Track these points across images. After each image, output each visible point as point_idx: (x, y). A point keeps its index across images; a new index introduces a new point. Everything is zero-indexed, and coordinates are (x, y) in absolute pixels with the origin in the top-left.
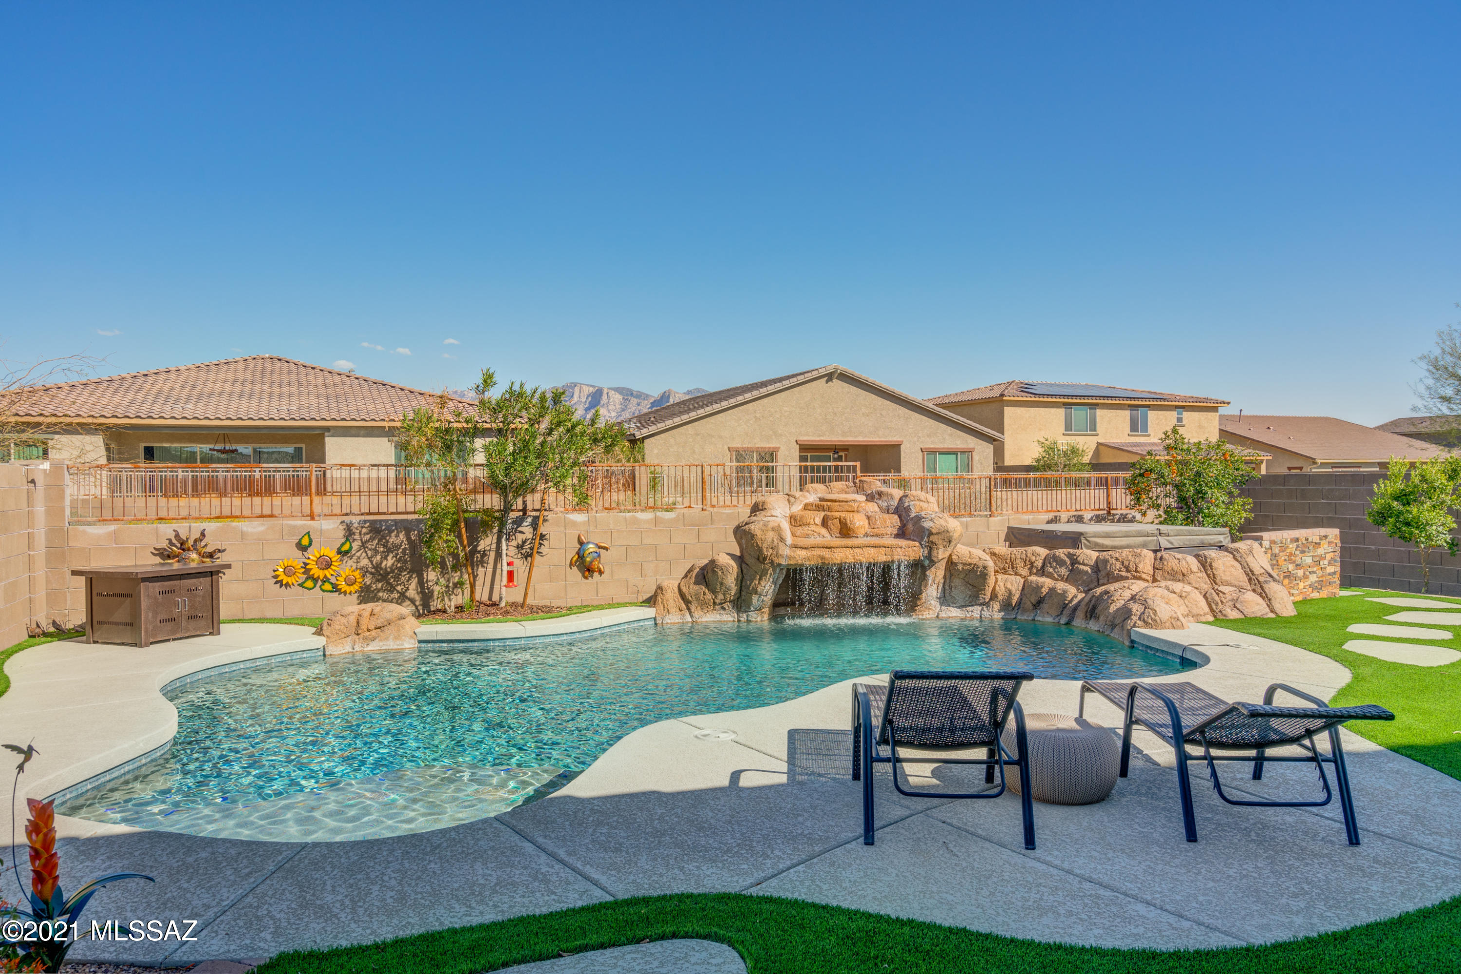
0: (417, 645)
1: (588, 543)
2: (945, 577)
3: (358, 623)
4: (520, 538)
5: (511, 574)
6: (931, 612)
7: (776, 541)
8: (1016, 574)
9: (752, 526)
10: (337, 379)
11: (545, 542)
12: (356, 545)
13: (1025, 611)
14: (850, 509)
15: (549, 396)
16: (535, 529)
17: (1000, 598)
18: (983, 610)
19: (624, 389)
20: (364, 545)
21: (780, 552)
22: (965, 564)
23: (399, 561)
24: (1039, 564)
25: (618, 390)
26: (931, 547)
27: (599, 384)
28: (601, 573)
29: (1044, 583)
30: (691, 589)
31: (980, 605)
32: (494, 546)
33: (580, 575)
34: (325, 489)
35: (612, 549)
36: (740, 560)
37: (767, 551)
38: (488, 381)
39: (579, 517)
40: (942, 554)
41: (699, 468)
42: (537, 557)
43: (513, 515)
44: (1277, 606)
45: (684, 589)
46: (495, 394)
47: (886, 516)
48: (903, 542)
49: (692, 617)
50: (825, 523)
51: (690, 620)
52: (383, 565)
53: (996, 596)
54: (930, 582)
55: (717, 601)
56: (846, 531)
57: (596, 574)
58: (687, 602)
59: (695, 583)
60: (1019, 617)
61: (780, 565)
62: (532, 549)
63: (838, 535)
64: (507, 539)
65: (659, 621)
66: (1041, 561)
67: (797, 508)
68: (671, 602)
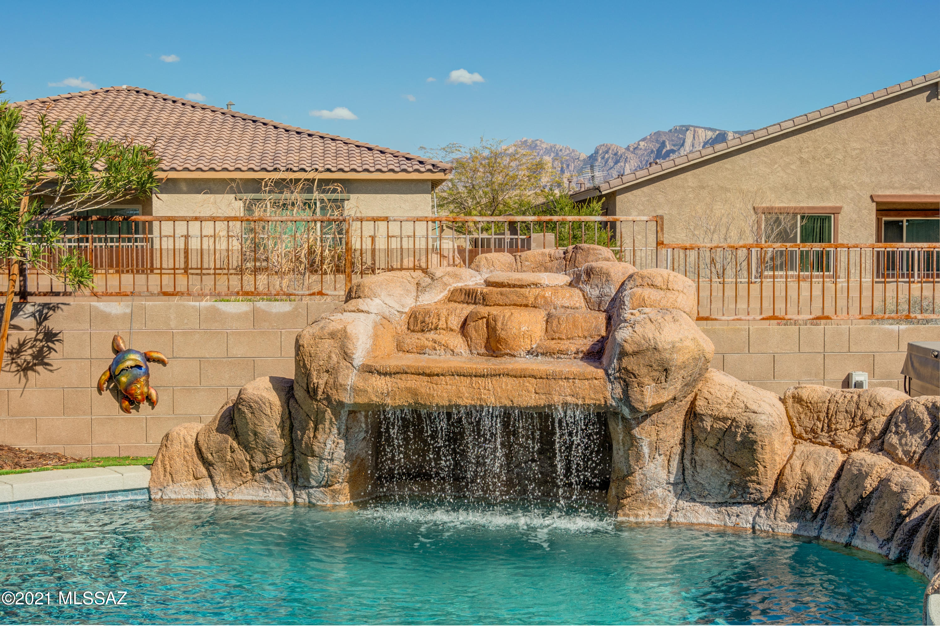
1: (129, 351)
2: (683, 442)
6: (654, 512)
7: (334, 358)
8: (833, 444)
11: (57, 346)
13: (836, 523)
14: (520, 301)
17: (791, 491)
18: (758, 514)
21: (341, 380)
22: (717, 419)
24: (878, 425)
28: (152, 403)
29: (872, 466)
30: (212, 440)
31: (755, 503)
33: (117, 404)
35: (173, 363)
37: (319, 377)
42: (43, 371)
45: (203, 442)
47: (585, 315)
48: (590, 369)
49: (216, 490)
50: (465, 327)
51: (212, 495)
53: (784, 490)
54: (646, 450)
55: (256, 465)
57: (145, 405)
58: (207, 463)
59: (218, 430)
60: (824, 536)
61: (341, 404)
62: (35, 356)
63: (483, 351)
65: (156, 494)
66: (883, 419)
68: (178, 463)
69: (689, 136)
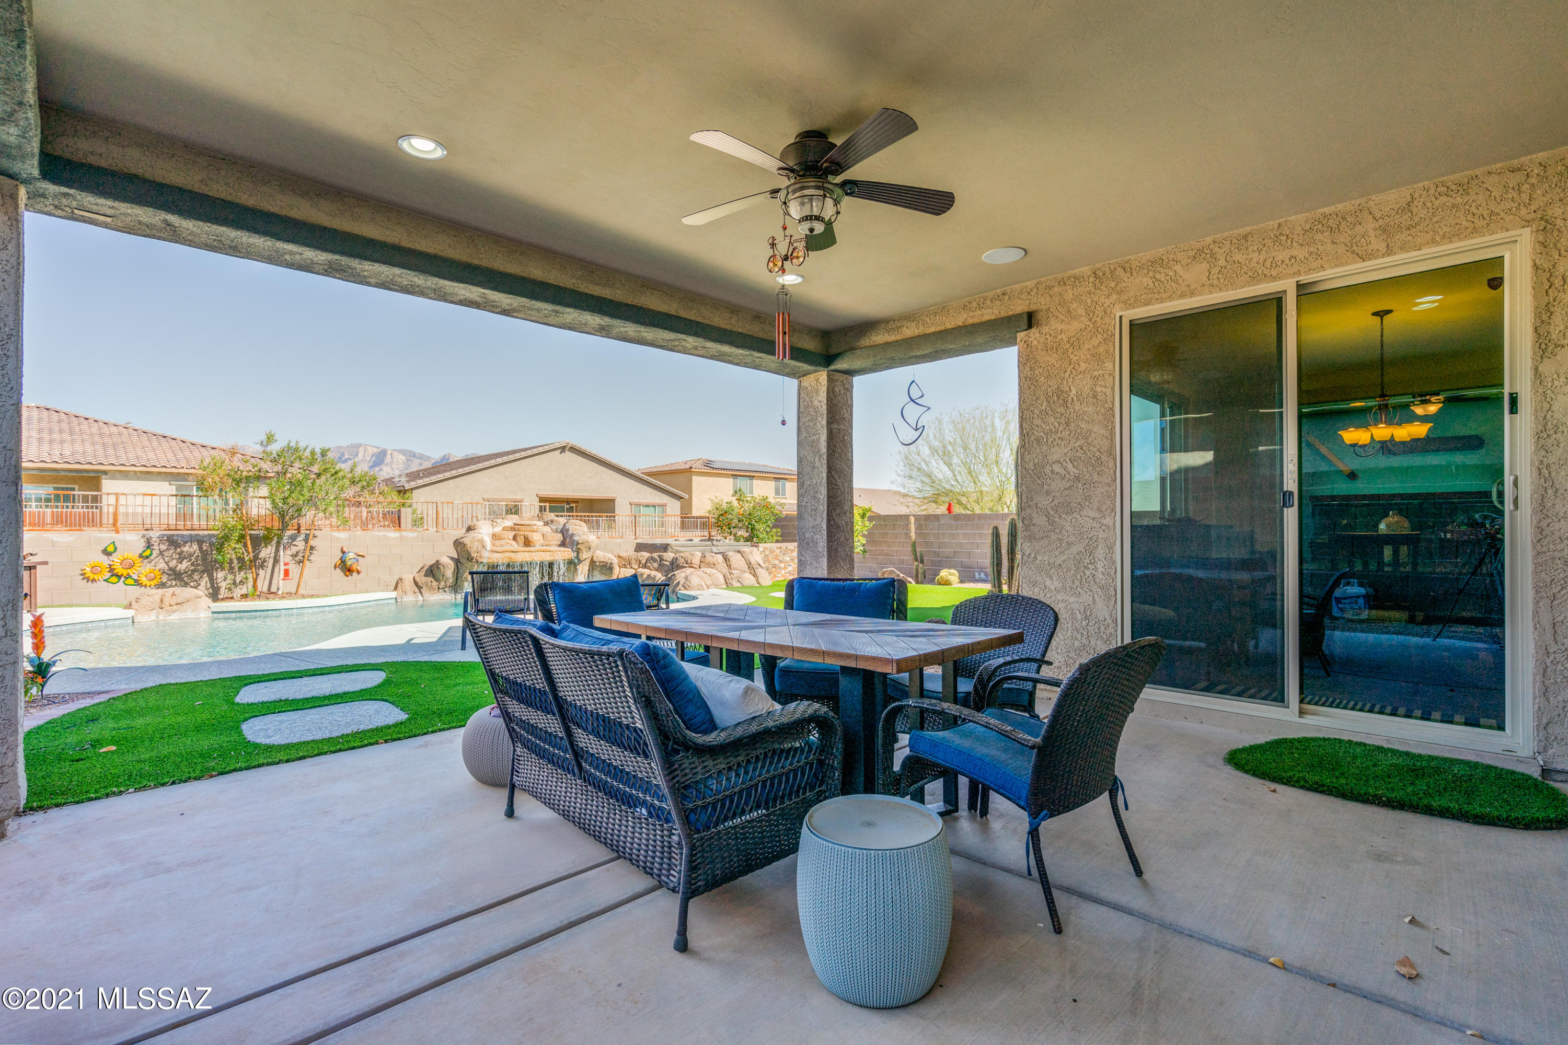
0: (211, 615)
1: (349, 552)
2: (589, 570)
3: (162, 601)
4: (294, 550)
5: (287, 573)
7: (480, 549)
8: (631, 567)
9: (464, 540)
10: (114, 430)
11: (314, 552)
12: (155, 553)
14: (532, 530)
15: (318, 450)
16: (306, 543)
19: (407, 451)
20: (161, 553)
21: (483, 554)
22: (600, 562)
23: (192, 564)
24: (644, 562)
25: (401, 451)
26: (578, 551)
27: (385, 447)
28: (358, 572)
29: (645, 572)
30: (422, 579)
32: (273, 555)
33: (342, 574)
34: (101, 522)
35: (367, 557)
36: (457, 562)
37: (474, 553)
38: (270, 438)
39: (342, 535)
40: (585, 555)
41: (435, 505)
42: (307, 562)
43: (288, 533)
44: (761, 580)
45: (417, 579)
46: (275, 448)
47: (555, 534)
48: (562, 549)
49: (423, 597)
50: (515, 538)
51: (421, 599)
52: (178, 569)
54: (580, 573)
55: (440, 587)
56: (527, 543)
57: (355, 574)
58: (419, 588)
59: (425, 576)
61: (482, 563)
62: (303, 557)
63: (523, 545)
64: (284, 548)
65: (399, 600)
66: (645, 560)
67: (498, 529)
68: (408, 588)
69: (361, 450)
